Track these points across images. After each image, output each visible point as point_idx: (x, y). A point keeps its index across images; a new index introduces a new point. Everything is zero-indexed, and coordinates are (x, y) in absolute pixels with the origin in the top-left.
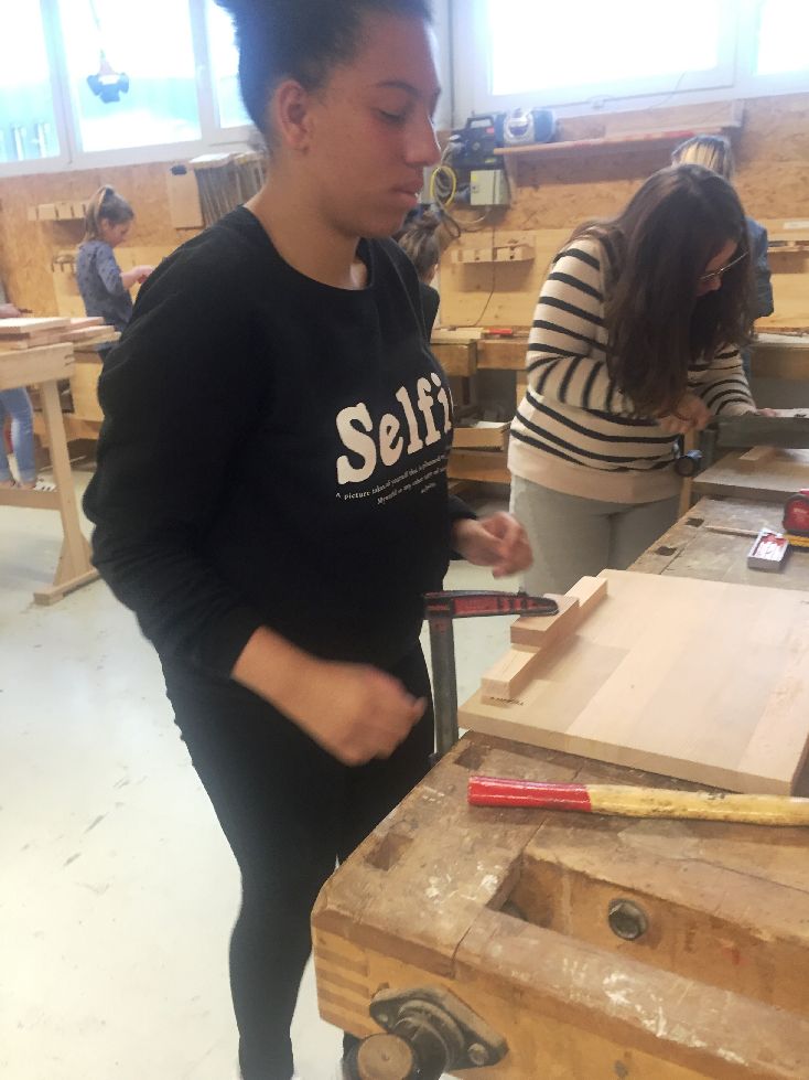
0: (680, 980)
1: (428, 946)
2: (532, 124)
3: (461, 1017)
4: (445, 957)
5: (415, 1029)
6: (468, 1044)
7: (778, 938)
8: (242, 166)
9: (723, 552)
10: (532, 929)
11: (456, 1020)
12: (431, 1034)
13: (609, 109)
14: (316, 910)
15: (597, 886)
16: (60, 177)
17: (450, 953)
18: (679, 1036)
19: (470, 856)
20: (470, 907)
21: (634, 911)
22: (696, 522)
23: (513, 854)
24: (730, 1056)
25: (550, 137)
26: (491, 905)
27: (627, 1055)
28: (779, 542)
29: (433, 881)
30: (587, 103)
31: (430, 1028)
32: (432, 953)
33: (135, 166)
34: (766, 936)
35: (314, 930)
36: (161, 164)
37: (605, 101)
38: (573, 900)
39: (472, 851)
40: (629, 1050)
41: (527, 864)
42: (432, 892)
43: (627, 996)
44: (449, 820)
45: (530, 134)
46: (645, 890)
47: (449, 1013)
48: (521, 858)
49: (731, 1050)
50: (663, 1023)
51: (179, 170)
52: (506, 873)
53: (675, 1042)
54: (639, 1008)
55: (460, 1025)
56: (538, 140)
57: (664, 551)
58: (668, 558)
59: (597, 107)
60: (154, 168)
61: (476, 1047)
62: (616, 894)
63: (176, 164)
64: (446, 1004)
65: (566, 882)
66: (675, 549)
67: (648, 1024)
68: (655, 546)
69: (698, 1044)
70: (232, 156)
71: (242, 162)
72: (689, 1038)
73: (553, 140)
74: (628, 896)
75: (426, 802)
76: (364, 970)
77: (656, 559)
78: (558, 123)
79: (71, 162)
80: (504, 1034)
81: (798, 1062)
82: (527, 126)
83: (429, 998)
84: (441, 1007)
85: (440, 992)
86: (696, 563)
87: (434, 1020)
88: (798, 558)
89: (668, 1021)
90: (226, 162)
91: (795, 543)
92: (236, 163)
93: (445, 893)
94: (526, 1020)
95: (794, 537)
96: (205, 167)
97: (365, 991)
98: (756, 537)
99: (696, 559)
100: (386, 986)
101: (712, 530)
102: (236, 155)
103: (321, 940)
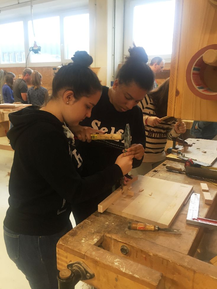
0: (130, 261)
1: (80, 252)
3: (85, 267)
4: (83, 254)
5: (75, 269)
6: (86, 274)
7: (154, 255)
10: (102, 250)
11: (84, 268)
12: (78, 270)
14: (57, 244)
15: (119, 243)
17: (84, 253)
18: (127, 272)
19: (93, 235)
20: (90, 245)
21: (126, 248)
22: (164, 165)
23: (102, 235)
24: (136, 276)
26: (95, 245)
27: (118, 276)
29: (84, 239)
31: (78, 269)
32: (80, 253)
33: (44, 67)
34: (151, 254)
35: (57, 248)
36: (50, 67)
38: (114, 246)
39: (93, 234)
40: (118, 275)
41: (105, 237)
42: (83, 241)
43: (119, 264)
44: (90, 227)
46: (128, 243)
47: (83, 267)
48: (103, 236)
49: (137, 275)
50: (124, 269)
51: (55, 69)
52: (100, 239)
53: (126, 273)
54: (120, 266)
55: (85, 269)
57: (155, 171)
58: (155, 173)
60: (48, 68)
61: (88, 274)
62: (122, 244)
64: (82, 265)
65: (113, 241)
66: (157, 171)
67: (122, 269)
68: (153, 170)
69: (130, 273)
72: (129, 272)
74: (125, 245)
75: (86, 223)
76: (67, 258)
77: (153, 173)
79: (28, 65)
80: (94, 272)
81: (150, 278)
83: (79, 263)
84: (81, 265)
85: (81, 262)
86: (162, 174)
87: (80, 268)
89: (126, 268)
93: (85, 242)
94: (98, 268)
97: (66, 262)
100: (71, 261)
103: (58, 251)
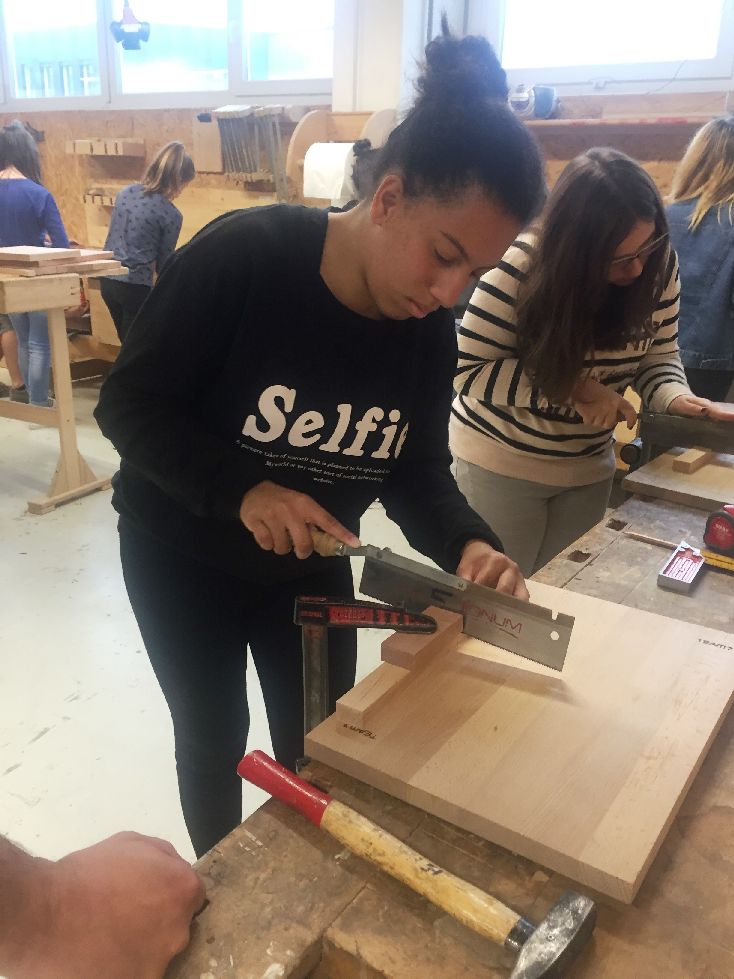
2: (533, 100)
8: (261, 118)
9: (637, 563)
13: (611, 91)
16: (98, 115)
19: (264, 934)
22: (617, 525)
23: (310, 937)
25: (550, 113)
28: (696, 558)
29: (213, 963)
30: (589, 83)
33: (165, 111)
36: (189, 110)
37: (606, 83)
44: (257, 880)
45: (530, 110)
48: (319, 942)
51: (205, 118)
56: (537, 115)
57: (578, 557)
58: (578, 566)
59: (598, 88)
60: (182, 114)
63: (203, 112)
66: (588, 555)
70: (253, 108)
71: (262, 115)
73: (553, 116)
77: (566, 565)
78: (558, 101)
79: (110, 102)
82: (528, 101)
86: (607, 574)
88: (711, 579)
90: (248, 114)
91: (711, 562)
92: (256, 115)
95: (713, 555)
96: (227, 117)
98: (674, 549)
99: (608, 569)
101: (632, 537)
102: (258, 107)
